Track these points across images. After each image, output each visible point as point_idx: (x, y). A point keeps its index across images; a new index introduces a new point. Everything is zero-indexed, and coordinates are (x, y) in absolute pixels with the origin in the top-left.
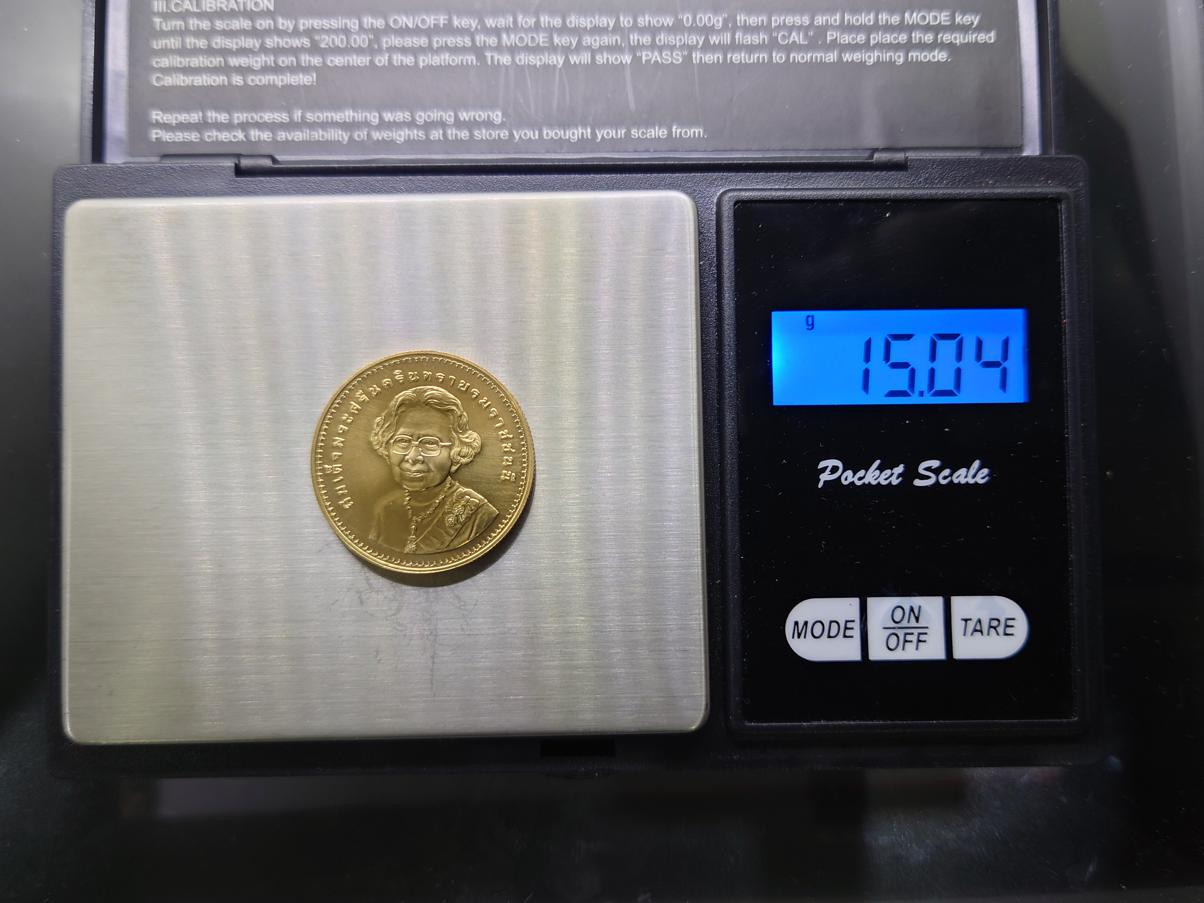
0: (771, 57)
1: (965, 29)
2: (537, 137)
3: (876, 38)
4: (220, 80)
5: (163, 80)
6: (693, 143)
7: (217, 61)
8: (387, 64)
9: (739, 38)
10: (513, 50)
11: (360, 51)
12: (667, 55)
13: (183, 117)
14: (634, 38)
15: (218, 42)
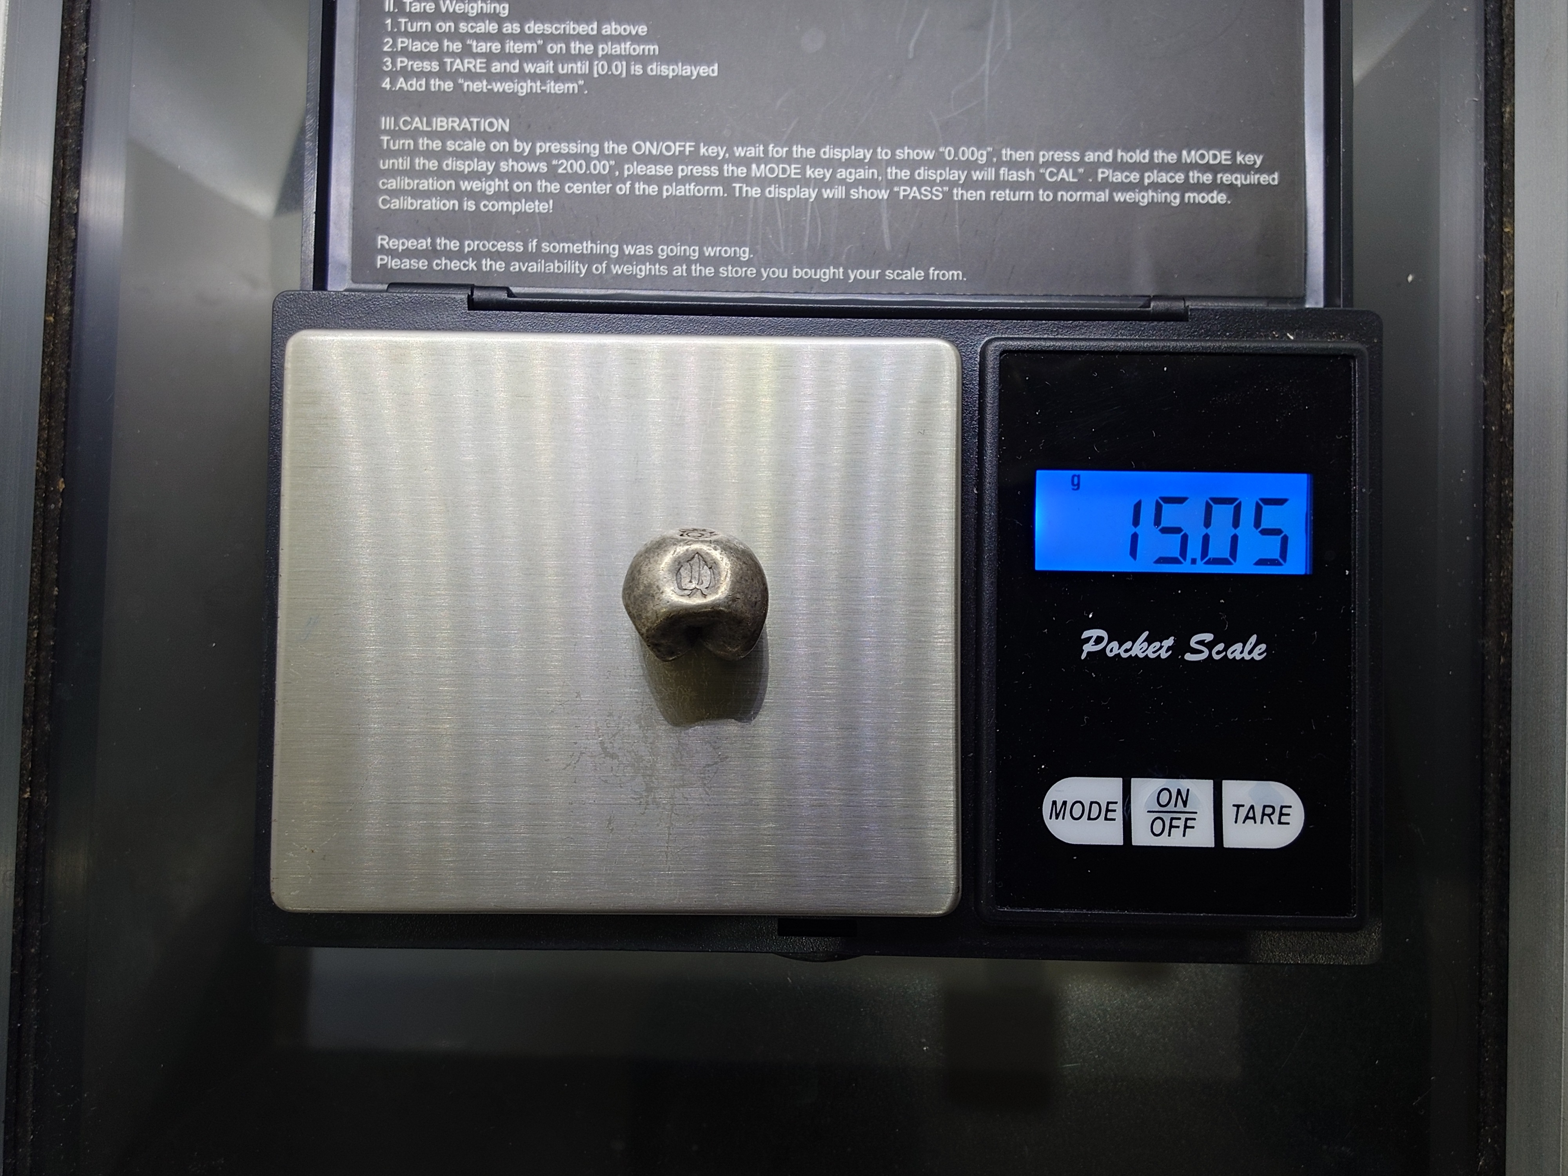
0: (1037, 195)
1: (1246, 169)
2: (786, 276)
3: (1151, 177)
4: (451, 204)
5: (389, 202)
6: (950, 287)
7: (448, 184)
8: (628, 192)
9: (1004, 174)
10: (763, 182)
11: (600, 179)
12: (926, 190)
13: (411, 244)
14: (892, 172)
15: (450, 164)
